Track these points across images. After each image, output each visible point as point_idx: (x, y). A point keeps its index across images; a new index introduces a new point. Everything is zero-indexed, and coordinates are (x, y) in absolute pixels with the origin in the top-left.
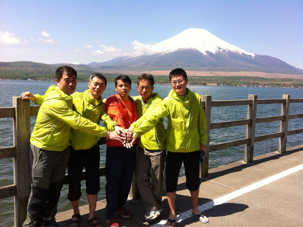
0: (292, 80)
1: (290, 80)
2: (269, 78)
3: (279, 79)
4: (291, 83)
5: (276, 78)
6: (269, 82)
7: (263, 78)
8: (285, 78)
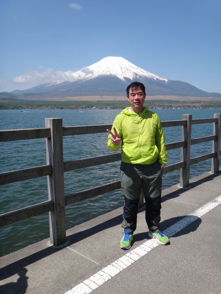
0: (200, 102)
1: (199, 102)
2: (181, 100)
3: (189, 101)
4: (200, 104)
5: (187, 100)
6: (181, 105)
7: (176, 101)
8: (195, 101)
